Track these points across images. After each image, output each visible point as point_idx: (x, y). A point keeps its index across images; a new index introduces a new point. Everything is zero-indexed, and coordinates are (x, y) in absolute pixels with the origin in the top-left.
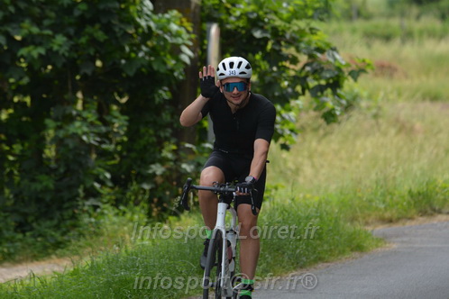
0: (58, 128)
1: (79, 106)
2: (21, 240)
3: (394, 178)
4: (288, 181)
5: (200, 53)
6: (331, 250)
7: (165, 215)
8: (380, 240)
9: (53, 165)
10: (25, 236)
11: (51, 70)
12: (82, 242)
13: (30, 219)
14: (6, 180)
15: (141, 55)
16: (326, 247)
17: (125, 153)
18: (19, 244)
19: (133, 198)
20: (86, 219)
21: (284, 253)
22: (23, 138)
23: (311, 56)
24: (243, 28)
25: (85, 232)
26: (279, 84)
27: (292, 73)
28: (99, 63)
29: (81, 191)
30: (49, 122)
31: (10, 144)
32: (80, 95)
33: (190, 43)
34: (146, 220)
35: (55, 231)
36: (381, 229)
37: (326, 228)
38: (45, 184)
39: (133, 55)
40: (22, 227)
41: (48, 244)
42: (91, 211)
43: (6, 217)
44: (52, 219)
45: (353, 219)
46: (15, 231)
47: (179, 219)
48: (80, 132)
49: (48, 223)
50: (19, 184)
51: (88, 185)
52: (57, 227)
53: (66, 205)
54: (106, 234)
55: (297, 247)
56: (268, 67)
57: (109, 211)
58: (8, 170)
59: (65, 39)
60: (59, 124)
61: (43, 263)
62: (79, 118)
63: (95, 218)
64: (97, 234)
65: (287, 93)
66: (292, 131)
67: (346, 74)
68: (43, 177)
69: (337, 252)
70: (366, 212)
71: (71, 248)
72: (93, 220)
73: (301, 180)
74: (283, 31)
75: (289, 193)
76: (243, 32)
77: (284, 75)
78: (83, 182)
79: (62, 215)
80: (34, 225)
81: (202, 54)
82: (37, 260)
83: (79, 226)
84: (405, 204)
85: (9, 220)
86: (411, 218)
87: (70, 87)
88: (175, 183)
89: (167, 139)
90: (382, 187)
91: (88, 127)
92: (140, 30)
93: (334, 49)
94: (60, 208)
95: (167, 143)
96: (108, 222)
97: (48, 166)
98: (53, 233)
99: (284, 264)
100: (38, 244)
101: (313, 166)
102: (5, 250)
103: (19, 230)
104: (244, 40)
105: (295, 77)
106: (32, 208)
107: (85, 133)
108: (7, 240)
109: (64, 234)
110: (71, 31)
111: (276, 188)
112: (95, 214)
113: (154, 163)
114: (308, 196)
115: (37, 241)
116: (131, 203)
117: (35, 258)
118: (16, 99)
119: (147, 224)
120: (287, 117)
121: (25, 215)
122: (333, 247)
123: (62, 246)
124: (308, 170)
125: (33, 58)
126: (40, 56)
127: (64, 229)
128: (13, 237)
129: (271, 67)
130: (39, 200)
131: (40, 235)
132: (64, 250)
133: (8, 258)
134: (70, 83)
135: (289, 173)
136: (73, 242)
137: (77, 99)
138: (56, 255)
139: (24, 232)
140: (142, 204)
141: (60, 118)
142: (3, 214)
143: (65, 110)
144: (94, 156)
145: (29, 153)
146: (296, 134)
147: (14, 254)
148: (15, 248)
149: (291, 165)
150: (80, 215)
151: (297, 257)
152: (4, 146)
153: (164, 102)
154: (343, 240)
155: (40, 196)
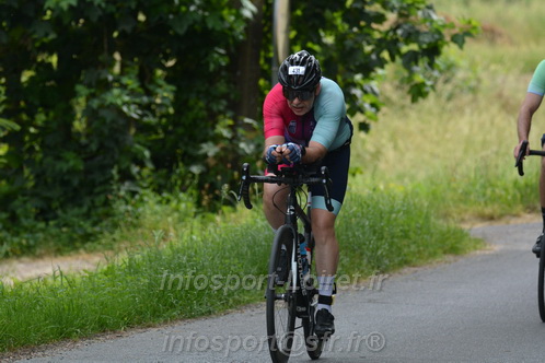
0: (91, 96)
1: (117, 69)
2: (43, 230)
3: (497, 166)
4: (366, 167)
5: (264, 8)
6: (419, 252)
7: (218, 205)
8: (477, 241)
9: (83, 140)
10: (47, 224)
11: (84, 24)
12: (117, 235)
13: (55, 204)
14: (26, 157)
15: (192, 8)
16: (413, 248)
17: (170, 128)
18: (40, 235)
19: (179, 182)
20: (121, 207)
21: (362, 254)
22: (47, 107)
23: (401, 15)
25: (122, 223)
26: (361, 49)
27: (377, 35)
28: (141, 17)
29: (114, 172)
30: (80, 88)
31: (32, 115)
32: (117, 56)
34: (194, 210)
35: (84, 220)
36: (479, 228)
37: (413, 224)
38: (72, 163)
39: (183, 9)
40: (44, 214)
41: (75, 236)
42: (128, 197)
43: (25, 202)
44: (80, 206)
45: (446, 216)
46: (36, 218)
47: (235, 210)
48: (119, 102)
49: (76, 211)
50: (41, 163)
51: (124, 166)
52: (87, 216)
53: (97, 190)
54: (146, 225)
55: (378, 248)
56: (346, 26)
57: (150, 198)
58: (27, 146)
60: (93, 90)
61: (69, 259)
62: (116, 84)
63: (133, 205)
64: (135, 226)
65: (372, 61)
66: (373, 105)
67: (448, 38)
68: (70, 155)
69: (426, 254)
70: (462, 206)
71: (103, 241)
72: (130, 208)
73: (382, 166)
75: (368, 181)
77: (368, 38)
78: (118, 162)
79: (93, 202)
80: (59, 212)
81: (267, 10)
82: (62, 255)
83: (113, 215)
84: (509, 197)
85: (29, 206)
86: (517, 216)
87: (106, 46)
88: (229, 166)
89: (220, 112)
90: (481, 177)
91: (128, 95)
93: (430, 7)
94: (90, 193)
95: (221, 117)
96: (148, 212)
97: (78, 142)
98: (82, 223)
99: (361, 268)
100: (64, 236)
101: (396, 148)
102: (24, 242)
103: (40, 218)
105: (380, 40)
106: (57, 192)
107: (125, 103)
108: (26, 230)
109: (95, 224)
111: (354, 176)
112: (133, 201)
113: (205, 141)
114: (392, 185)
115: (62, 232)
116: (177, 188)
117: (59, 252)
118: (39, 60)
119: (196, 214)
120: (369, 90)
121: (49, 200)
122: (421, 248)
123: (92, 238)
124: (390, 154)
125: (62, 10)
126: (71, 7)
127: (95, 218)
128: (34, 226)
129: (351, 28)
130: (65, 183)
131: (65, 225)
132: (95, 244)
133: (27, 251)
134: (106, 40)
135: (368, 157)
136: (106, 234)
137: (114, 60)
138: (85, 249)
139: (46, 221)
140: (190, 190)
141: (94, 84)
142: (20, 198)
143: (99, 74)
144: (133, 131)
145: (54, 125)
146: (378, 110)
147: (34, 247)
148: (36, 240)
149: (370, 147)
150: (114, 201)
151: (379, 260)
152: (24, 117)
153: (221, 67)
154: (433, 239)
155: (66, 178)
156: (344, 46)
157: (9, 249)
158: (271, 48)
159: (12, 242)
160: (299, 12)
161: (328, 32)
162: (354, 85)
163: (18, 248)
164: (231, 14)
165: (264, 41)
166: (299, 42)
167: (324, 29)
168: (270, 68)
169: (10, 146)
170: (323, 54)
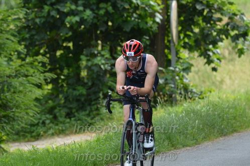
0: (88, 60)
1: (100, 48)
2: (69, 123)
4: (217, 88)
5: (166, 17)
6: (241, 126)
9: (86, 81)
10: (71, 120)
11: (84, 28)
12: (102, 123)
13: (74, 111)
14: (60, 89)
15: (133, 19)
16: (238, 124)
18: (67, 125)
20: (104, 111)
21: (215, 128)
22: (68, 66)
23: (230, 18)
24: (190, 3)
25: (104, 118)
26: (212, 34)
27: (219, 27)
28: (110, 24)
29: (101, 95)
30: (82, 57)
31: (62, 70)
32: (100, 42)
33: (161, 11)
35: (88, 117)
37: (238, 113)
38: (81, 91)
39: (129, 19)
40: (69, 115)
43: (60, 110)
44: (85, 110)
46: (65, 117)
47: (156, 110)
48: (100, 63)
49: (84, 113)
50: (67, 92)
51: (105, 92)
52: (88, 115)
53: (93, 103)
54: (115, 119)
55: (222, 124)
56: (204, 24)
57: (117, 106)
58: (60, 84)
59: (91, 12)
60: (88, 58)
61: (81, 135)
62: (99, 55)
64: (111, 119)
65: (216, 39)
66: (218, 59)
68: (80, 88)
69: (245, 127)
73: (224, 87)
74: (213, 4)
75: (217, 94)
76: (191, 5)
77: (214, 29)
78: (102, 90)
79: (91, 109)
80: (76, 114)
81: (168, 18)
82: (78, 134)
83: (101, 114)
85: (62, 111)
87: (94, 37)
91: (104, 60)
92: (133, 5)
93: (243, 14)
94: (90, 105)
96: (116, 112)
97: (83, 81)
98: (86, 118)
99: (214, 134)
101: (230, 78)
102: (60, 128)
103: (67, 117)
104: (191, 9)
105: (220, 30)
106: (74, 105)
107: (103, 64)
108: (61, 122)
109: (92, 119)
110: (94, 7)
111: (210, 92)
114: (228, 95)
115: (77, 123)
118: (64, 45)
120: (216, 52)
121: (71, 109)
122: (242, 124)
124: (228, 81)
125: (73, 23)
126: (77, 22)
127: (92, 116)
128: (64, 121)
129: (207, 24)
131: (79, 120)
133: (62, 133)
134: (94, 35)
135: (218, 83)
136: (97, 123)
137: (98, 44)
139: (70, 118)
141: (89, 55)
142: (58, 108)
143: (91, 50)
144: (108, 76)
145: (72, 74)
146: (220, 61)
147: (65, 130)
148: (66, 127)
149: (218, 79)
150: (101, 108)
151: (222, 130)
152: (58, 71)
153: (147, 45)
154: (248, 120)
155: (78, 98)
156: (204, 33)
157: (53, 131)
158: (170, 35)
159: (55, 128)
160: (182, 18)
161: (196, 27)
162: (209, 50)
163: (58, 131)
164: (151, 21)
165: (167, 32)
166: (183, 32)
167: (194, 25)
168: (170, 44)
169: (53, 85)
170: (194, 37)
